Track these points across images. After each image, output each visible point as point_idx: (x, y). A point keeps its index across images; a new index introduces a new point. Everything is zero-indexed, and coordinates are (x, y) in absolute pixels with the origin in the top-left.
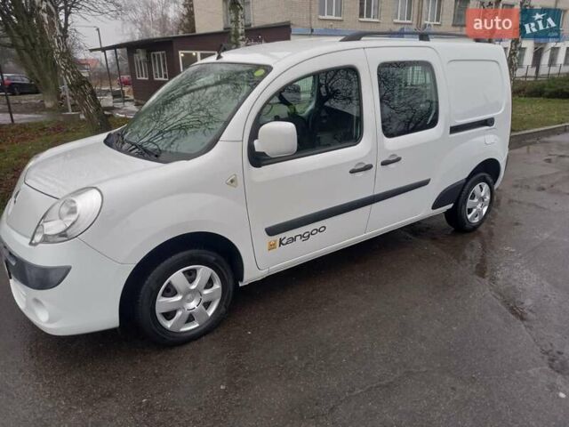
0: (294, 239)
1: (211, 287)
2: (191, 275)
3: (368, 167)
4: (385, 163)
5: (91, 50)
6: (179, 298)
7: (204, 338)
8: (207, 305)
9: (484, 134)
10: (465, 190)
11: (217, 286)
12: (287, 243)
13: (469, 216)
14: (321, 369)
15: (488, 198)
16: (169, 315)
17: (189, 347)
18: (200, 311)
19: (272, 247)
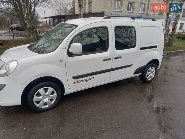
0: (83, 81)
1: (53, 94)
2: (46, 90)
3: (110, 59)
4: (116, 58)
5: (42, 18)
6: (41, 97)
7: (50, 110)
8: (51, 100)
9: (153, 51)
10: (146, 69)
11: (55, 94)
12: (80, 82)
13: (147, 78)
14: (83, 124)
15: (155, 72)
16: (38, 102)
17: (44, 113)
18: (49, 102)
19: (75, 83)
